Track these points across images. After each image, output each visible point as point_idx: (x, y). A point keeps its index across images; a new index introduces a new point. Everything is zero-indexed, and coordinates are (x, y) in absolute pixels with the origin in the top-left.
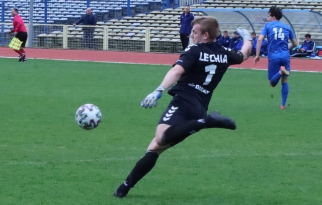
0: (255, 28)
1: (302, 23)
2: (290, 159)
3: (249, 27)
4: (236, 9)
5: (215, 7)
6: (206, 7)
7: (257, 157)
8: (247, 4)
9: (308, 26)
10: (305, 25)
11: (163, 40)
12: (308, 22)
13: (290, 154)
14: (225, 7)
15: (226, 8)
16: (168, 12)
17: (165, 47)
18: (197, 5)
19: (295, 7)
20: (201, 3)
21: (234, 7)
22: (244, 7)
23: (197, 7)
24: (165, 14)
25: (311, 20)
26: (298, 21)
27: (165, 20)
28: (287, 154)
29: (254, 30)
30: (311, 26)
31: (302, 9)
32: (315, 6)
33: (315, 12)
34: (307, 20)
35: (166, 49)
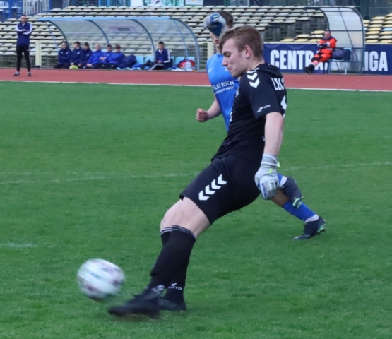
0: (109, 38)
1: (160, 32)
2: (170, 181)
3: (101, 37)
4: (87, 18)
5: (63, 16)
6: (53, 16)
7: (135, 179)
8: (98, 12)
9: (166, 35)
10: (163, 34)
11: (7, 53)
12: (167, 30)
13: (170, 175)
14: (74, 16)
15: (76, 17)
16: (11, 23)
17: (9, 61)
18: (43, 14)
19: (152, 14)
20: (47, 12)
21: (84, 16)
22: (94, 16)
23: (43, 16)
24: (8, 25)
25: (170, 28)
26: (155, 30)
27: (8, 32)
28: (167, 176)
29: (108, 40)
30: (169, 35)
31: (160, 16)
32: (174, 12)
33: (176, 19)
34: (167, 28)
35: (10, 63)
